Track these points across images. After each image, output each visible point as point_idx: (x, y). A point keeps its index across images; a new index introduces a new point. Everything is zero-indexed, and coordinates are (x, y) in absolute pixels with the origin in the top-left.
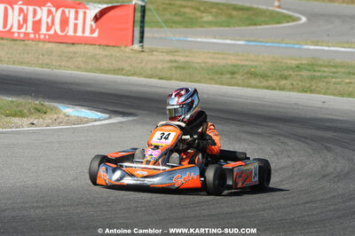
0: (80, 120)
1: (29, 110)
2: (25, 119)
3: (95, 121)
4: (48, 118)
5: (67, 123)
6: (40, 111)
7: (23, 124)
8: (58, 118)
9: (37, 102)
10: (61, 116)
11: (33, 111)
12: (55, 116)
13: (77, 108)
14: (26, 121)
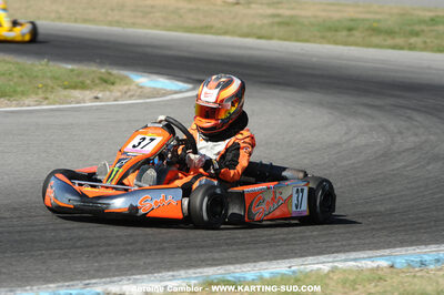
0: (157, 93)
1: (93, 82)
2: (88, 92)
3: (176, 92)
4: (117, 90)
5: (140, 97)
6: (107, 82)
7: (84, 99)
8: (129, 90)
9: (103, 70)
10: (133, 87)
11: (97, 81)
12: (126, 88)
13: (154, 77)
14: (88, 94)
